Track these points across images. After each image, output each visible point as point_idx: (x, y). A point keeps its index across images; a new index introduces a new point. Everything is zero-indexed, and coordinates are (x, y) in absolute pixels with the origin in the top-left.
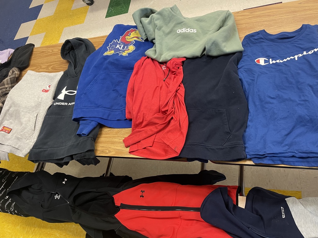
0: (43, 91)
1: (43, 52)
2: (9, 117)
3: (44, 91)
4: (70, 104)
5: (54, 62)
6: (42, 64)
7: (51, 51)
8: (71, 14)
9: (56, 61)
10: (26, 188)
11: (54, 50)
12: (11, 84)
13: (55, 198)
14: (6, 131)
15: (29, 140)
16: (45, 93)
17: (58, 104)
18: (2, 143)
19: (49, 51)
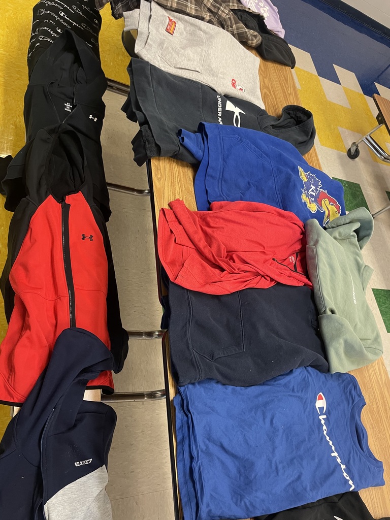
0: (233, 80)
1: (286, 80)
2: (190, 30)
3: (234, 82)
4: (220, 119)
5: (275, 96)
6: (270, 79)
7: (289, 92)
8: (332, 126)
9: (276, 99)
10: (77, 60)
11: (291, 97)
12: (238, 33)
13: (65, 104)
14: (169, 26)
15: (161, 60)
16: (231, 83)
17: (219, 102)
18: (151, 20)
19: (289, 89)
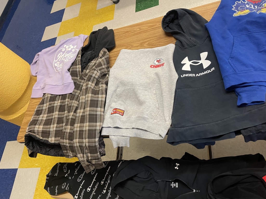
0: (151, 67)
1: (127, 32)
2: (116, 98)
3: (152, 66)
4: (197, 75)
5: (147, 39)
6: (131, 42)
7: (138, 29)
8: (97, 13)
9: (150, 38)
11: (142, 28)
12: (107, 64)
13: (173, 187)
14: (120, 114)
15: (156, 119)
18: (120, 127)
19: (135, 29)
